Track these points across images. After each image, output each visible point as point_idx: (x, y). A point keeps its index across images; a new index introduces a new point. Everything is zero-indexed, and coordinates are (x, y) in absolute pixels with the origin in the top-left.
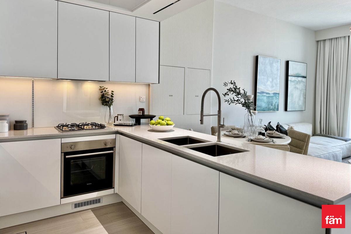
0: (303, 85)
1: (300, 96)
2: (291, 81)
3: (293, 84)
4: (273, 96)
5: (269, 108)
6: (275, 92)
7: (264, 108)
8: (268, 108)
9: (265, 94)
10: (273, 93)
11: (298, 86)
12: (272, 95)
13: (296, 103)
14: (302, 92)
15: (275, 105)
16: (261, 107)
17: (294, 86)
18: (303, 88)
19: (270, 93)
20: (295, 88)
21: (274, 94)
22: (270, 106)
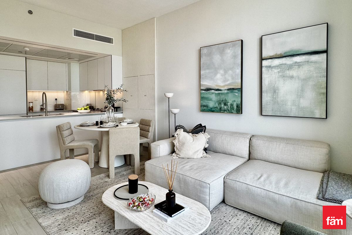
6: (232, 87)
10: (227, 88)
19: (222, 89)
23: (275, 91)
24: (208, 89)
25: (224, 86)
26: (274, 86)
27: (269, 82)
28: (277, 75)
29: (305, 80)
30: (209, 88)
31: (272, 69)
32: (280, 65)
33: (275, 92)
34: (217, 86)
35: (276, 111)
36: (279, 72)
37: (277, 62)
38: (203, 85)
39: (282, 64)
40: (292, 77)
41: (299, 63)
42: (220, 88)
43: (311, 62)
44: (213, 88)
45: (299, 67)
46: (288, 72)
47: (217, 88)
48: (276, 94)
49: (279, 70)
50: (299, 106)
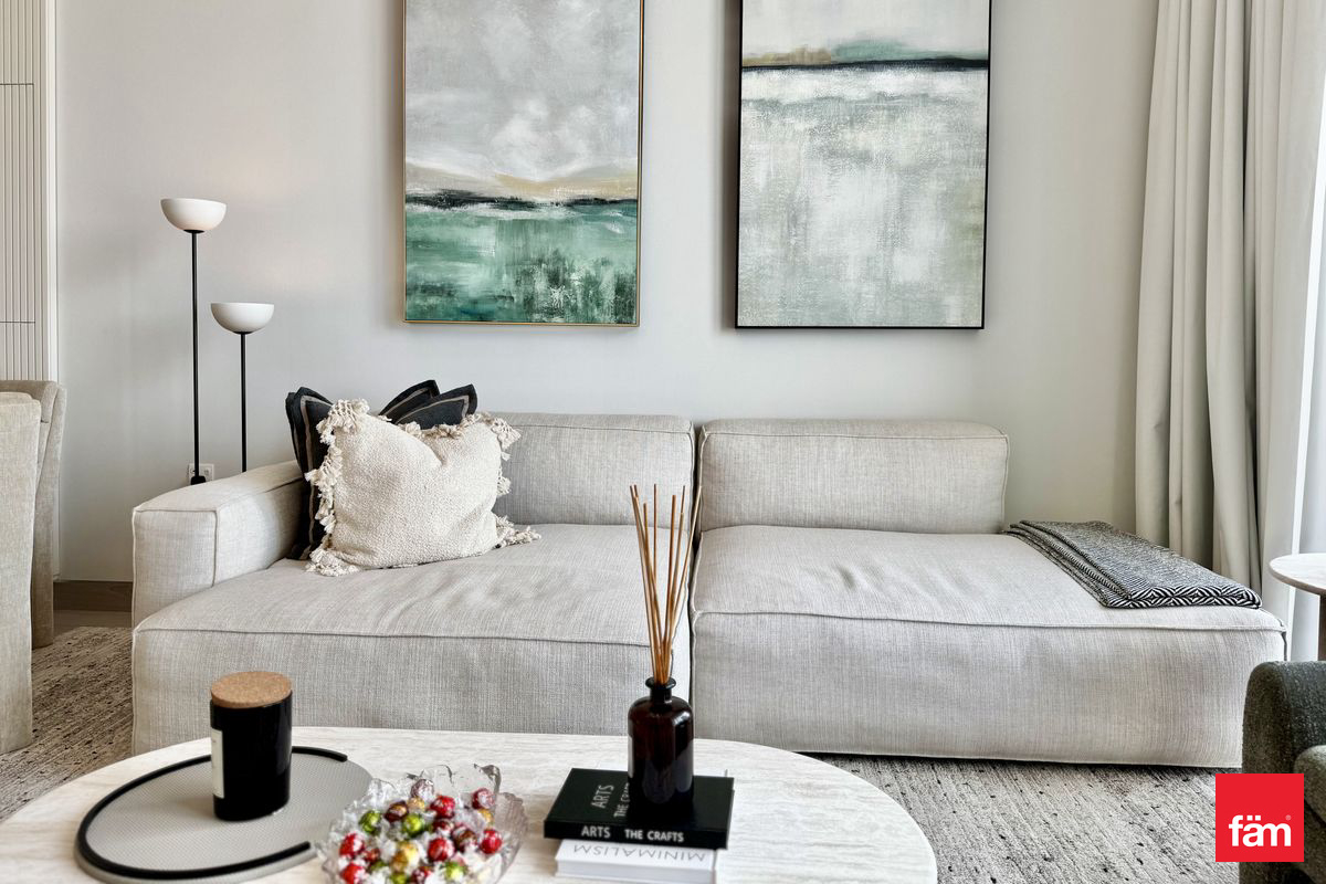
0: (939, 128)
1: (903, 217)
2: (770, 106)
3: (801, 126)
4: (567, 221)
5: (529, 302)
6: (591, 193)
7: (475, 302)
8: (519, 298)
9: (483, 209)
10: (564, 198)
11: (866, 138)
12: (560, 214)
13: (852, 271)
14: (934, 186)
15: (591, 283)
16: (449, 294)
17: (818, 142)
18: (948, 154)
19: (538, 200)
20: (832, 153)
21: (573, 204)
22: (541, 284)
23: (795, 216)
24: (453, 199)
25: (548, 186)
26: (791, 197)
27: (769, 174)
28: (807, 144)
29: (914, 173)
30: (462, 193)
31: (784, 115)
32: (818, 99)
33: (794, 220)
34: (506, 180)
35: (797, 307)
36: (812, 132)
37: (804, 86)
38: (418, 172)
39: (826, 98)
40: (864, 158)
41: (893, 98)
42: (525, 196)
43: (937, 101)
44: (486, 195)
45: (892, 118)
46: (847, 135)
47: (508, 194)
48: (801, 231)
49: (814, 123)
50: (887, 281)
